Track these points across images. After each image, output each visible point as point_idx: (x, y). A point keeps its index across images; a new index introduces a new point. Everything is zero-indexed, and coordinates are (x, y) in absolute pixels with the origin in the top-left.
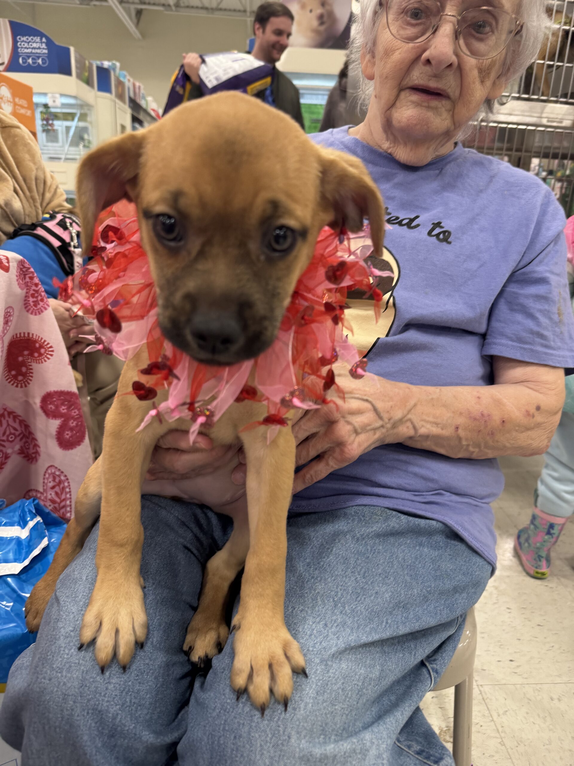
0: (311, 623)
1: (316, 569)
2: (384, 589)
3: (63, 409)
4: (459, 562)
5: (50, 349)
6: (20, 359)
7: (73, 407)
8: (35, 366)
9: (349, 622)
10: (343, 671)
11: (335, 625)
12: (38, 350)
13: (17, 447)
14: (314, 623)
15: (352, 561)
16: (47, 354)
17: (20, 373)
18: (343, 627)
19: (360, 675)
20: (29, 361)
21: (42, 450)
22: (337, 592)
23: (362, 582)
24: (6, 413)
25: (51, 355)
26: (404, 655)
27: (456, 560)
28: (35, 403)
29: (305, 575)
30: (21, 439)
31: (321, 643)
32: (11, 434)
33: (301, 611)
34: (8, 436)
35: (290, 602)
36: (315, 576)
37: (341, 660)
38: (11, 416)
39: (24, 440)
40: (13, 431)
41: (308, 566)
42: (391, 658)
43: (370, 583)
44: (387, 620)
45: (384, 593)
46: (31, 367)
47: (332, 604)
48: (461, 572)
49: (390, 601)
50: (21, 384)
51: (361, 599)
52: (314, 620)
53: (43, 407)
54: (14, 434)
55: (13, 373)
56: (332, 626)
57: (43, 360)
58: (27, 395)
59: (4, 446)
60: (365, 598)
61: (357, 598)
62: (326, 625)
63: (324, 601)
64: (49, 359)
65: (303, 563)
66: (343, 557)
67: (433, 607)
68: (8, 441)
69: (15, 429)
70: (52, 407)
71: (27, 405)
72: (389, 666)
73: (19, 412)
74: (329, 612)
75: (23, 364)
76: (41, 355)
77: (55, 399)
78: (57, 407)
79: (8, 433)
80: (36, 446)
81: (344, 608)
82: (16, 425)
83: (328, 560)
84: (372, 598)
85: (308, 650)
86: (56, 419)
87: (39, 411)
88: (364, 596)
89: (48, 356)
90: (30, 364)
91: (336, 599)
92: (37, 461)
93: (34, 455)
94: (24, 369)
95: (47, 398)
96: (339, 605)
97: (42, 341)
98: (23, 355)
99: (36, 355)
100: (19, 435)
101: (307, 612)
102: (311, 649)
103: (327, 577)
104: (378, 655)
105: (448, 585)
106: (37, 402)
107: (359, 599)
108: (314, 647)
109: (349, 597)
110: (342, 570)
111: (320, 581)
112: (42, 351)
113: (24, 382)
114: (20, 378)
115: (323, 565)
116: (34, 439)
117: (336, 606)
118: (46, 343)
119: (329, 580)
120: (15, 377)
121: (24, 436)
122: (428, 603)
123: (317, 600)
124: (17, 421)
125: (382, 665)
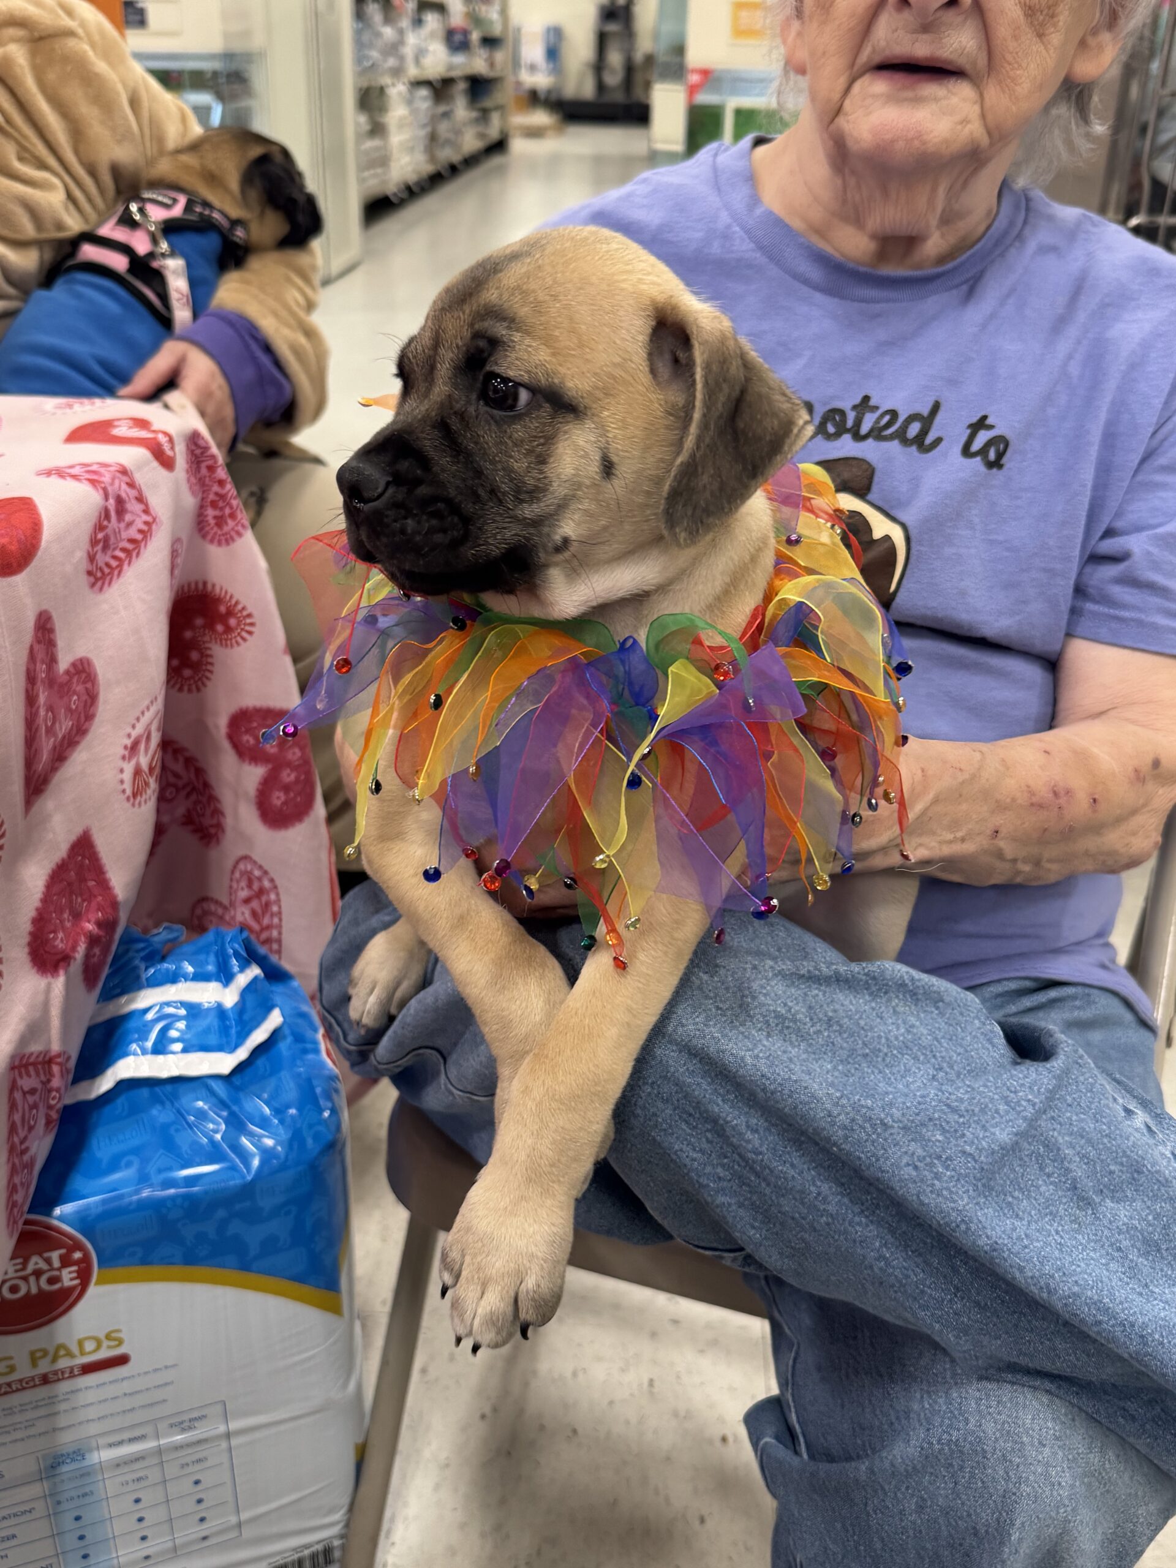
5: (248, 621)
6: (188, 634)
8: (217, 650)
12: (224, 619)
13: (181, 811)
16: (242, 630)
17: (186, 664)
20: (207, 638)
21: (228, 821)
25: (250, 632)
28: (217, 727)
30: (188, 796)
32: (169, 784)
38: (171, 750)
39: (194, 797)
40: (173, 779)
46: (209, 652)
50: (190, 685)
53: (233, 738)
54: (174, 786)
55: (175, 663)
57: (234, 641)
58: (201, 707)
64: (244, 638)
68: (167, 798)
69: (178, 775)
70: (247, 739)
71: (201, 728)
73: (185, 740)
75: (194, 644)
77: (255, 724)
79: (165, 782)
80: (217, 812)
82: (179, 768)
86: (257, 765)
87: (225, 746)
89: (244, 634)
90: (207, 645)
92: (219, 841)
93: (214, 830)
94: (194, 656)
95: (240, 721)
97: (233, 602)
98: (192, 627)
99: (220, 628)
100: (184, 787)
106: (221, 723)
112: (232, 622)
113: (196, 682)
114: (187, 672)
116: (214, 798)
118: (240, 607)
120: (179, 672)
121: (194, 789)
124: (181, 760)
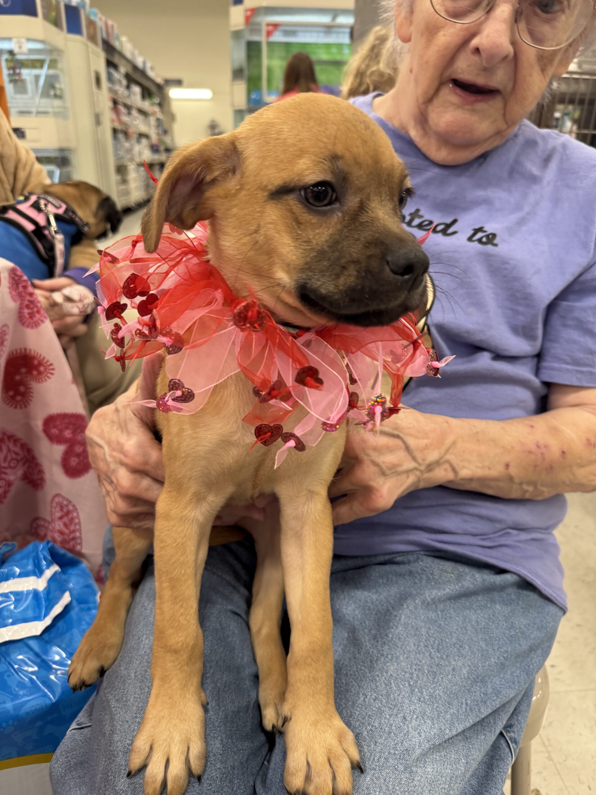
0: (388, 717)
1: (385, 644)
2: (460, 663)
3: (68, 434)
4: (532, 614)
5: (51, 367)
6: (18, 378)
7: (79, 431)
8: (35, 386)
9: (429, 712)
10: (429, 776)
11: (415, 716)
12: (36, 368)
13: (20, 473)
14: (390, 716)
15: (423, 631)
16: (48, 372)
17: (17, 393)
18: (423, 718)
19: (447, 776)
20: (29, 379)
21: (47, 476)
22: (412, 674)
23: (437, 657)
24: (6, 438)
25: (52, 374)
26: (485, 735)
27: (529, 612)
28: (36, 426)
29: (373, 652)
30: (24, 464)
31: (402, 743)
32: (12, 459)
33: (375, 700)
34: (9, 463)
35: (360, 687)
36: (385, 653)
37: (425, 762)
38: (12, 440)
39: (27, 465)
40: (14, 456)
41: (374, 639)
42: (474, 744)
43: (445, 657)
44: (466, 700)
45: (461, 669)
46: (30, 386)
47: (408, 689)
48: (536, 627)
49: (469, 678)
50: (21, 405)
51: (438, 679)
52: (390, 712)
53: (46, 431)
54: (16, 459)
55: (11, 393)
56: (411, 719)
57: (43, 379)
58: (28, 416)
59: (5, 473)
60: (442, 678)
61: (434, 678)
62: (404, 718)
63: (399, 687)
64: (49, 377)
65: (368, 635)
66: (412, 627)
67: (509, 673)
68: (10, 467)
69: (16, 454)
70: (55, 431)
71: (28, 428)
72: (472, 756)
73: (20, 434)
74: (407, 701)
75: (22, 383)
76: (40, 373)
77: (58, 423)
78: (61, 431)
79: (9, 458)
80: (41, 472)
81: (422, 693)
82: (17, 449)
83: (397, 631)
84: (450, 677)
85: (389, 753)
86: (60, 444)
87: (42, 435)
88: (442, 676)
89: (49, 375)
90: (29, 383)
91: (411, 683)
92: (42, 487)
93: (39, 482)
94: (22, 389)
95: (50, 421)
96: (416, 690)
97: (42, 358)
98: (20, 374)
99: (35, 373)
100: (22, 459)
101: (381, 701)
102: (392, 751)
103: (398, 654)
104: (461, 745)
105: (525, 645)
106: (39, 424)
107: (436, 680)
108: (395, 749)
109: (425, 679)
110: (415, 645)
111: (391, 660)
112: (42, 369)
113: (24, 403)
114: (18, 398)
115: (392, 639)
116: (37, 465)
117: (412, 691)
118: (45, 361)
119: (401, 658)
120: (13, 398)
121: (27, 460)
122: (505, 670)
123: (391, 685)
124: (19, 445)
125: (467, 756)
